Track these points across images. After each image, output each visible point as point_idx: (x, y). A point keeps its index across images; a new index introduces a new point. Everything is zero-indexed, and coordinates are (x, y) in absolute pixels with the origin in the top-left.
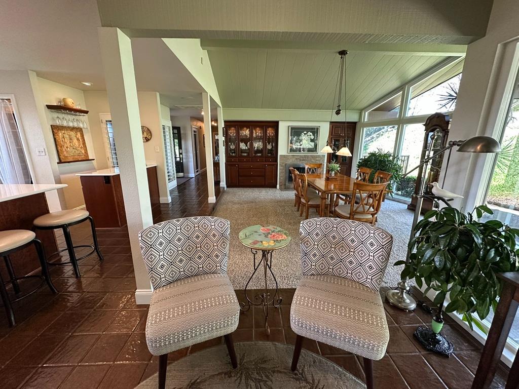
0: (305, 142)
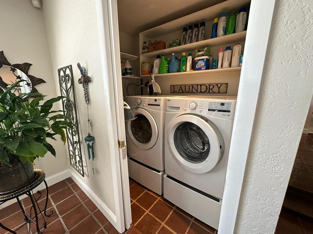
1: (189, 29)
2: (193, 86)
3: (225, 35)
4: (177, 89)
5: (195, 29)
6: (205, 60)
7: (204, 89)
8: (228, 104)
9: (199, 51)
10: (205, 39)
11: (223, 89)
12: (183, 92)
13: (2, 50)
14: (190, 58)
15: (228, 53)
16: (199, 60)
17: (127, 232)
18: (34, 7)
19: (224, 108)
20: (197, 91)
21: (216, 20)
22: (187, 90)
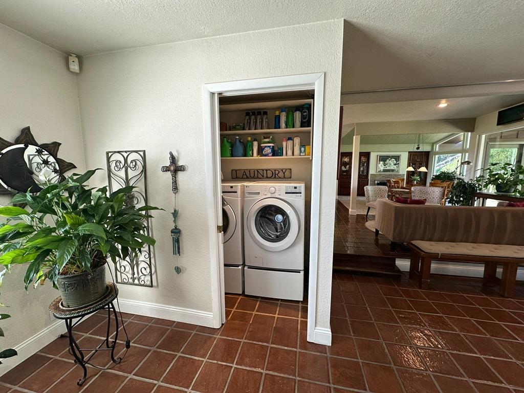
0: (391, 164)
1: (252, 115)
2: (258, 172)
3: (287, 128)
4: (240, 174)
5: (259, 117)
6: (271, 147)
7: (270, 175)
8: (300, 187)
9: (265, 138)
10: (269, 128)
11: (287, 173)
12: (247, 178)
13: (27, 126)
14: (256, 144)
15: (290, 142)
16: (266, 147)
17: (224, 326)
18: (71, 72)
19: (297, 190)
20: (263, 176)
21: (277, 113)
22: (252, 175)
